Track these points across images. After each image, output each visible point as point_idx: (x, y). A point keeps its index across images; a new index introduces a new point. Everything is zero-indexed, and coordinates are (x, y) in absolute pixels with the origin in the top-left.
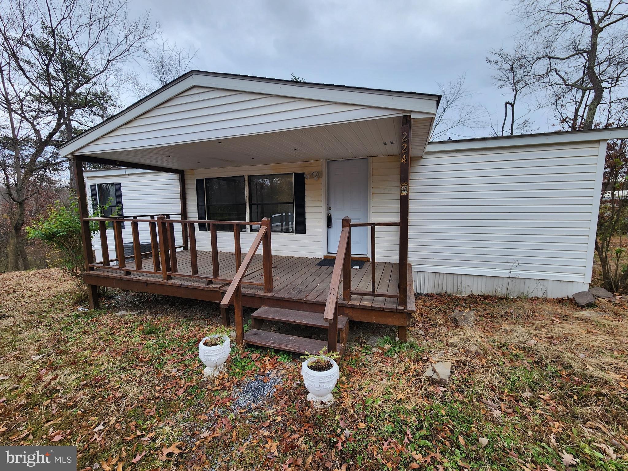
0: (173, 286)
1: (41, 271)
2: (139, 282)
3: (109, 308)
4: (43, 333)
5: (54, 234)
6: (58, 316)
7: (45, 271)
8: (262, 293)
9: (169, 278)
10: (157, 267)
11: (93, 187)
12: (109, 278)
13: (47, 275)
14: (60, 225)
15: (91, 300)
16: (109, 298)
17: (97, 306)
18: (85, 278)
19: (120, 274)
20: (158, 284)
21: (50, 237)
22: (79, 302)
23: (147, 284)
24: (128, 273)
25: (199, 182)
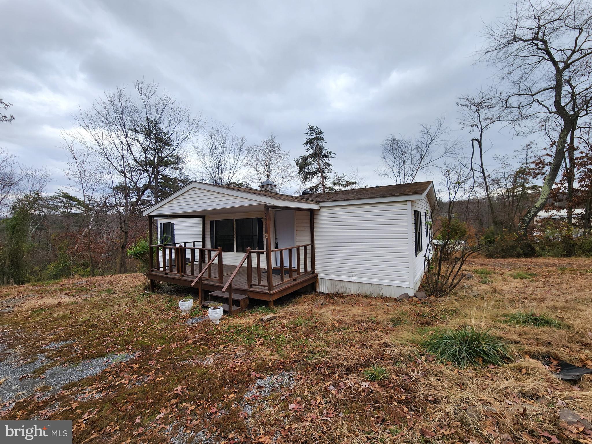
0: (184, 280)
1: (132, 274)
2: (170, 278)
3: (159, 293)
4: (129, 299)
5: (138, 253)
6: (136, 295)
7: (134, 274)
8: (217, 284)
9: (183, 276)
10: (178, 271)
11: (161, 224)
12: (158, 276)
13: (135, 276)
14: (141, 248)
15: (151, 288)
16: (160, 288)
17: (153, 291)
18: (149, 276)
19: (163, 274)
20: (177, 279)
21: (136, 255)
22: (146, 289)
23: (173, 279)
24: (166, 274)
25: (212, 222)
